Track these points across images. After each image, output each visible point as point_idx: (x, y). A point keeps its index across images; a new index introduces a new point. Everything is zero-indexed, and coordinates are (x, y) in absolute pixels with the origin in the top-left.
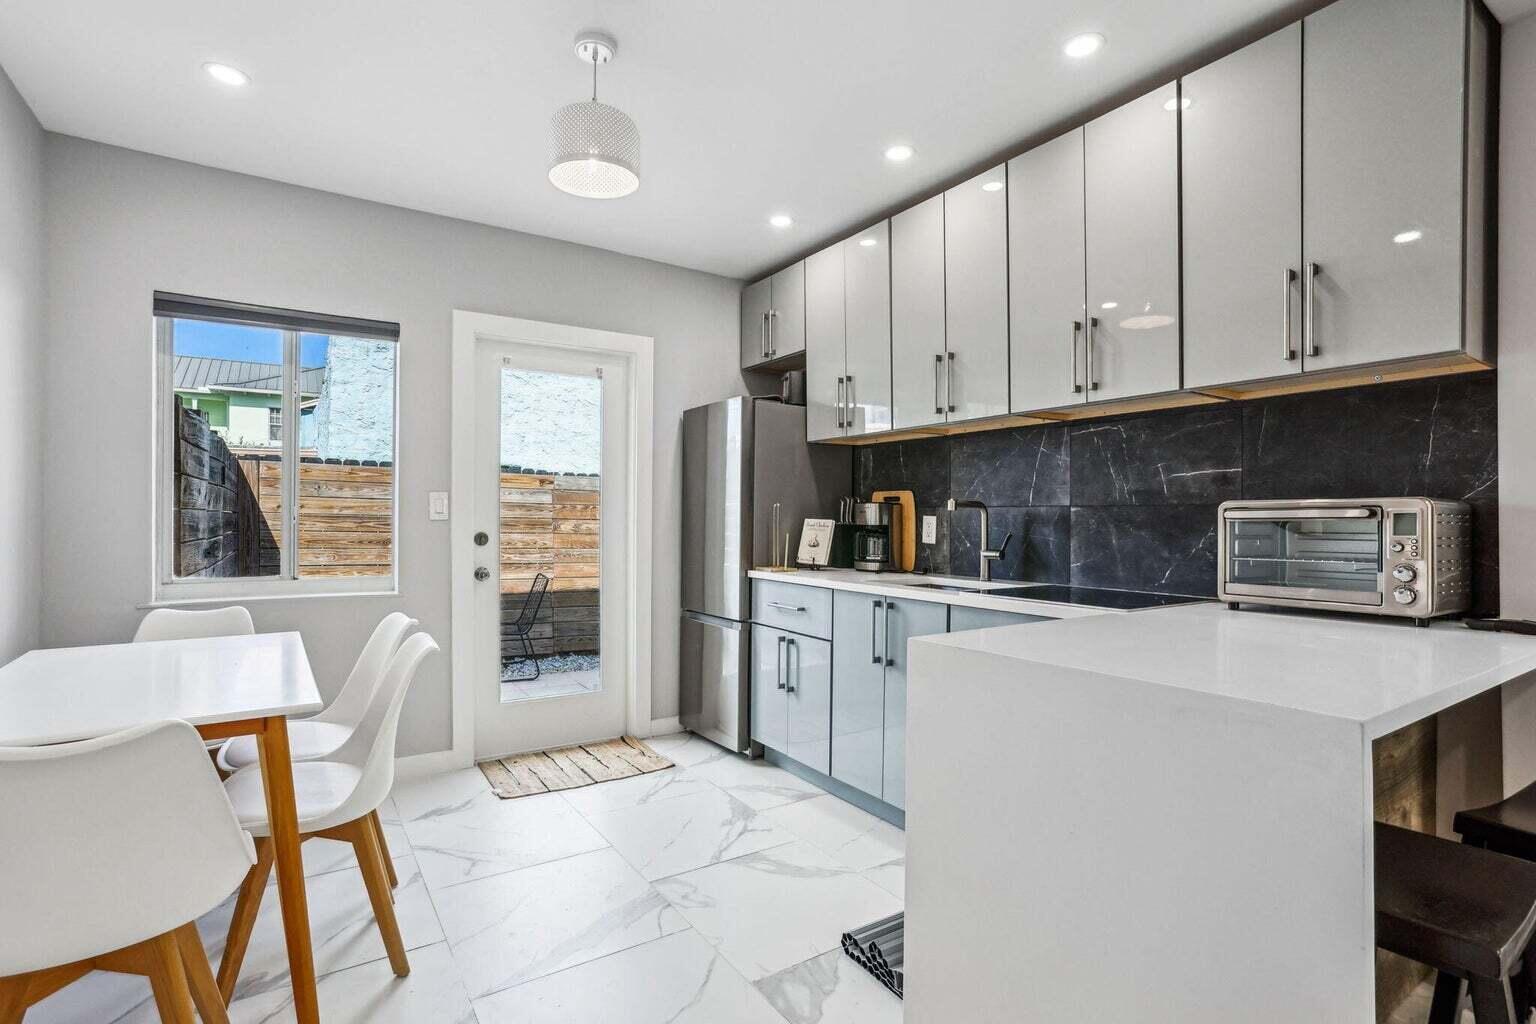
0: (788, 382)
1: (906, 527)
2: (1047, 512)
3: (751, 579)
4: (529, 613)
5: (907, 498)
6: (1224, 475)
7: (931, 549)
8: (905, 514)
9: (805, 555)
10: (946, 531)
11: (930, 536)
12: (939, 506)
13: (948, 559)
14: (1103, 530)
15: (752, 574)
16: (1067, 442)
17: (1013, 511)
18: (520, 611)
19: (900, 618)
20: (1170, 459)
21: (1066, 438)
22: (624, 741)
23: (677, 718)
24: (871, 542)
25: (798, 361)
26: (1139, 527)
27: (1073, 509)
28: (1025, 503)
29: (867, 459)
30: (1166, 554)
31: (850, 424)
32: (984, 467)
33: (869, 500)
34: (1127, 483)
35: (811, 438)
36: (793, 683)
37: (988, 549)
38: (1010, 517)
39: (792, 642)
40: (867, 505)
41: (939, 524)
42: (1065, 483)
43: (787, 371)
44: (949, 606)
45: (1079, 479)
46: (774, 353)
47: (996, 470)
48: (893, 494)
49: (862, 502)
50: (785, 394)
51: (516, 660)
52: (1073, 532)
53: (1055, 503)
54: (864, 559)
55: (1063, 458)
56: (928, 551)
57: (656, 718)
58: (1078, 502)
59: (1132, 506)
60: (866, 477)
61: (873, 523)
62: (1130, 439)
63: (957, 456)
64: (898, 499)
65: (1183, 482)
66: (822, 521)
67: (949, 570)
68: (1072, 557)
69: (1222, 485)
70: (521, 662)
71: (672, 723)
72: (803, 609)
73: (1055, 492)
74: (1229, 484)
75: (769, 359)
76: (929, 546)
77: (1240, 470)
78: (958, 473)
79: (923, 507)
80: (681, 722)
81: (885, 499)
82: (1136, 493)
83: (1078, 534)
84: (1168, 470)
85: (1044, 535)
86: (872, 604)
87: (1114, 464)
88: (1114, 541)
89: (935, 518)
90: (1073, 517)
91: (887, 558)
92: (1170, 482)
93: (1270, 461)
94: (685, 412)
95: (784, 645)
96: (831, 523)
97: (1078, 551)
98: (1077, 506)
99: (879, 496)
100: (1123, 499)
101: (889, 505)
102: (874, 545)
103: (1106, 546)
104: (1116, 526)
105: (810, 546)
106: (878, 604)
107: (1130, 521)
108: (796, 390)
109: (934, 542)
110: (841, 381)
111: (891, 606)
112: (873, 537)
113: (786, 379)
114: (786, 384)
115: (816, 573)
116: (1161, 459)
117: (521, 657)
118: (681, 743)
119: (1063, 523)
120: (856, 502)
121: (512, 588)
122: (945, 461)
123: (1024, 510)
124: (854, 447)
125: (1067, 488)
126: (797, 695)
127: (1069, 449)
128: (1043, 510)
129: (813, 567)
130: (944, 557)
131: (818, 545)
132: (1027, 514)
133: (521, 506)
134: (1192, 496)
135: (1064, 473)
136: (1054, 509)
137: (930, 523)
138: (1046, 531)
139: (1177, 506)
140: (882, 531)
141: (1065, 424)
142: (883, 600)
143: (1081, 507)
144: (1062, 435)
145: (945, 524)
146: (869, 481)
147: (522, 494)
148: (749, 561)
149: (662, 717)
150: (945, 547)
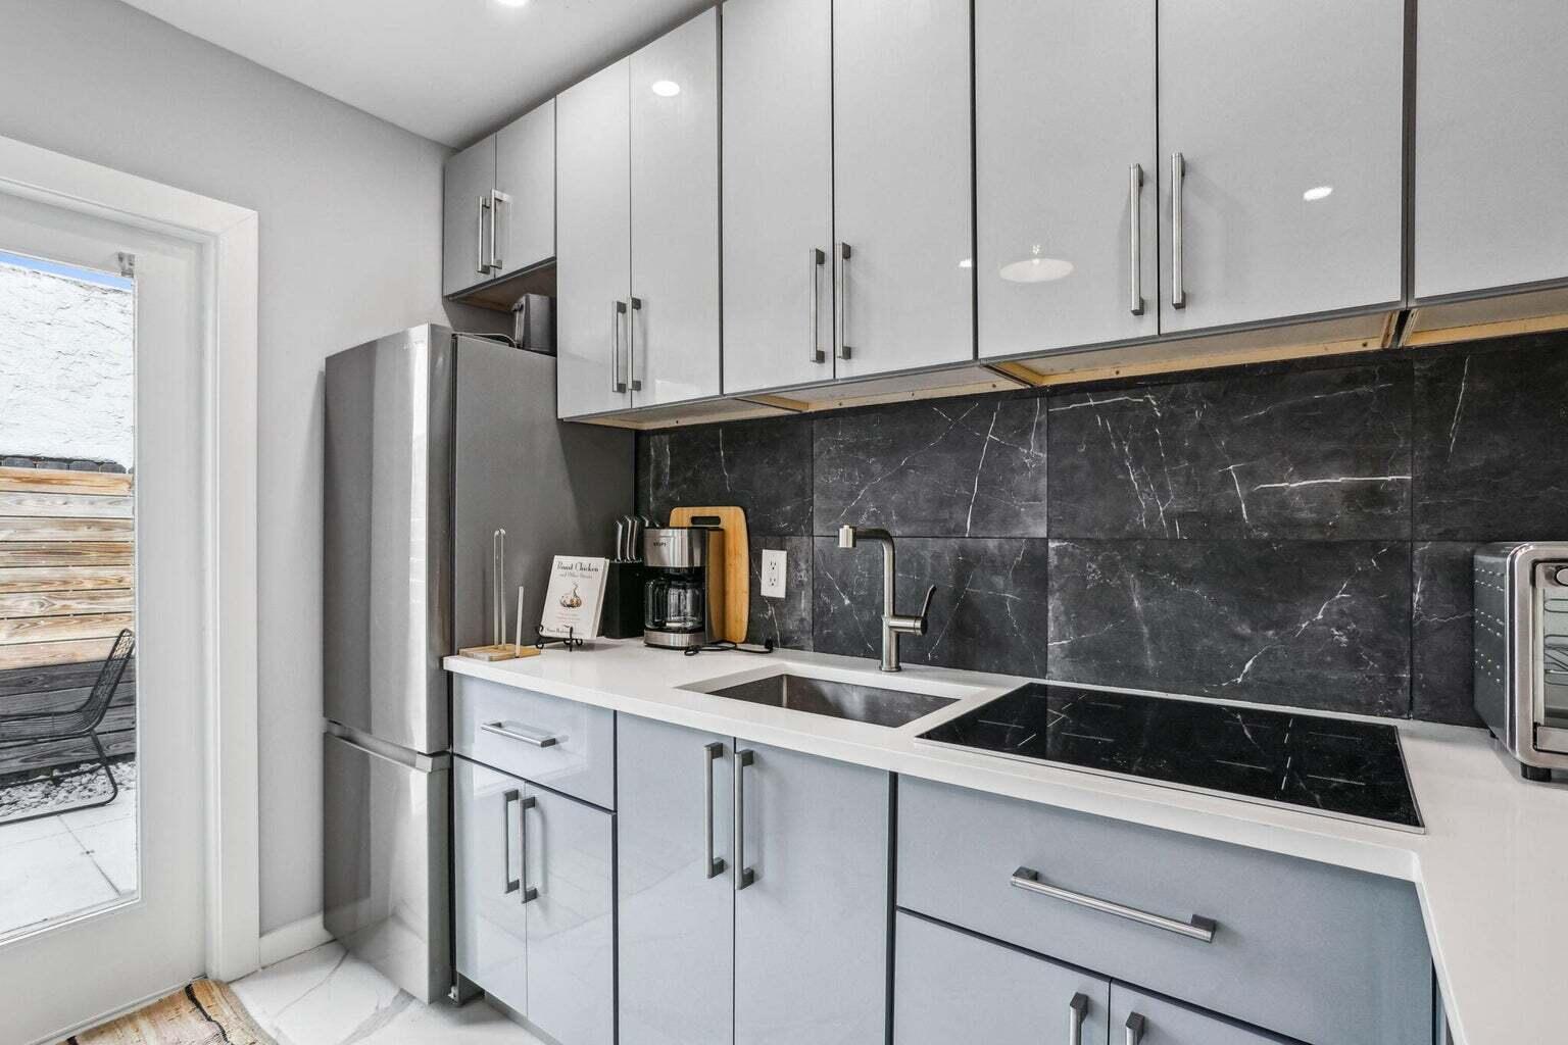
0: (523, 316)
1: (730, 570)
2: (1000, 547)
3: (450, 675)
4: (102, 692)
5: (733, 519)
6: (1373, 489)
7: (776, 608)
8: (730, 545)
9: (553, 622)
10: (804, 576)
11: (774, 583)
12: (792, 534)
13: (808, 627)
14: (1115, 582)
15: (453, 664)
16: (1039, 425)
17: (935, 545)
18: (89, 689)
19: (768, 786)
20: (1256, 457)
21: (1039, 417)
22: (193, 999)
23: (317, 921)
24: (673, 596)
25: (543, 277)
26: (1186, 578)
27: (1052, 545)
28: (957, 531)
29: (660, 452)
30: (1245, 629)
31: (637, 386)
32: (877, 468)
33: (665, 525)
34: (1164, 498)
35: (565, 412)
36: (535, 882)
37: (895, 615)
38: (927, 554)
39: (531, 803)
40: (663, 532)
41: (792, 565)
42: (1036, 498)
43: (521, 296)
44: (894, 777)
45: (1063, 490)
46: (499, 267)
47: (902, 472)
48: (708, 511)
49: (652, 526)
50: (519, 333)
51: (84, 767)
52: (1054, 584)
53: (1017, 533)
54: (661, 627)
55: (1034, 453)
56: (771, 611)
57: (269, 931)
58: (1063, 530)
59: (1174, 541)
60: (658, 485)
61: (677, 565)
62: (1172, 419)
63: (823, 447)
64: (717, 520)
65: (1282, 501)
66: (586, 561)
67: (811, 643)
68: (1052, 629)
69: (1367, 506)
70: (91, 772)
71: (312, 928)
72: (553, 742)
73: (1017, 514)
74: (1383, 504)
75: (490, 277)
76: (773, 601)
77: (1410, 478)
78: (827, 477)
79: (761, 536)
80: (327, 926)
81: (694, 520)
82: (1183, 516)
83: (1061, 589)
84: (1248, 475)
85: (996, 591)
86: (705, 754)
87: (1137, 464)
88: (1136, 603)
89: (784, 554)
90: (1053, 560)
91: (703, 622)
92: (1254, 500)
93: (1476, 460)
94: (329, 360)
95: (515, 807)
96: (601, 564)
97: (1063, 618)
98: (1060, 538)
99: (682, 515)
100: (1155, 529)
101: (703, 532)
102: (679, 600)
103: (1118, 611)
104: (1139, 575)
105: (564, 605)
106: (717, 751)
107: (1173, 569)
108: (538, 329)
109: (783, 596)
110: (621, 308)
111: (748, 758)
112: (678, 587)
113: (521, 309)
114: (520, 317)
115: (576, 653)
116: (1235, 456)
117: (91, 762)
118: (322, 973)
119: (1033, 568)
120: (642, 523)
121: (74, 655)
122: (804, 457)
123: (954, 543)
124: (639, 433)
125: (1042, 506)
126: (545, 908)
127: (1044, 438)
128: (992, 544)
129: (571, 644)
130: (802, 620)
131: (578, 604)
132: (963, 551)
133: (90, 522)
134: (1297, 525)
135: (1035, 480)
136: (1015, 543)
137: (774, 562)
138: (999, 581)
139: (1268, 543)
140: (693, 577)
141: (1037, 392)
142: (727, 743)
143: (1072, 539)
144: (1032, 411)
145: (803, 566)
146: (661, 492)
147: (92, 503)
148: (447, 641)
149: (285, 923)
150: (804, 604)
